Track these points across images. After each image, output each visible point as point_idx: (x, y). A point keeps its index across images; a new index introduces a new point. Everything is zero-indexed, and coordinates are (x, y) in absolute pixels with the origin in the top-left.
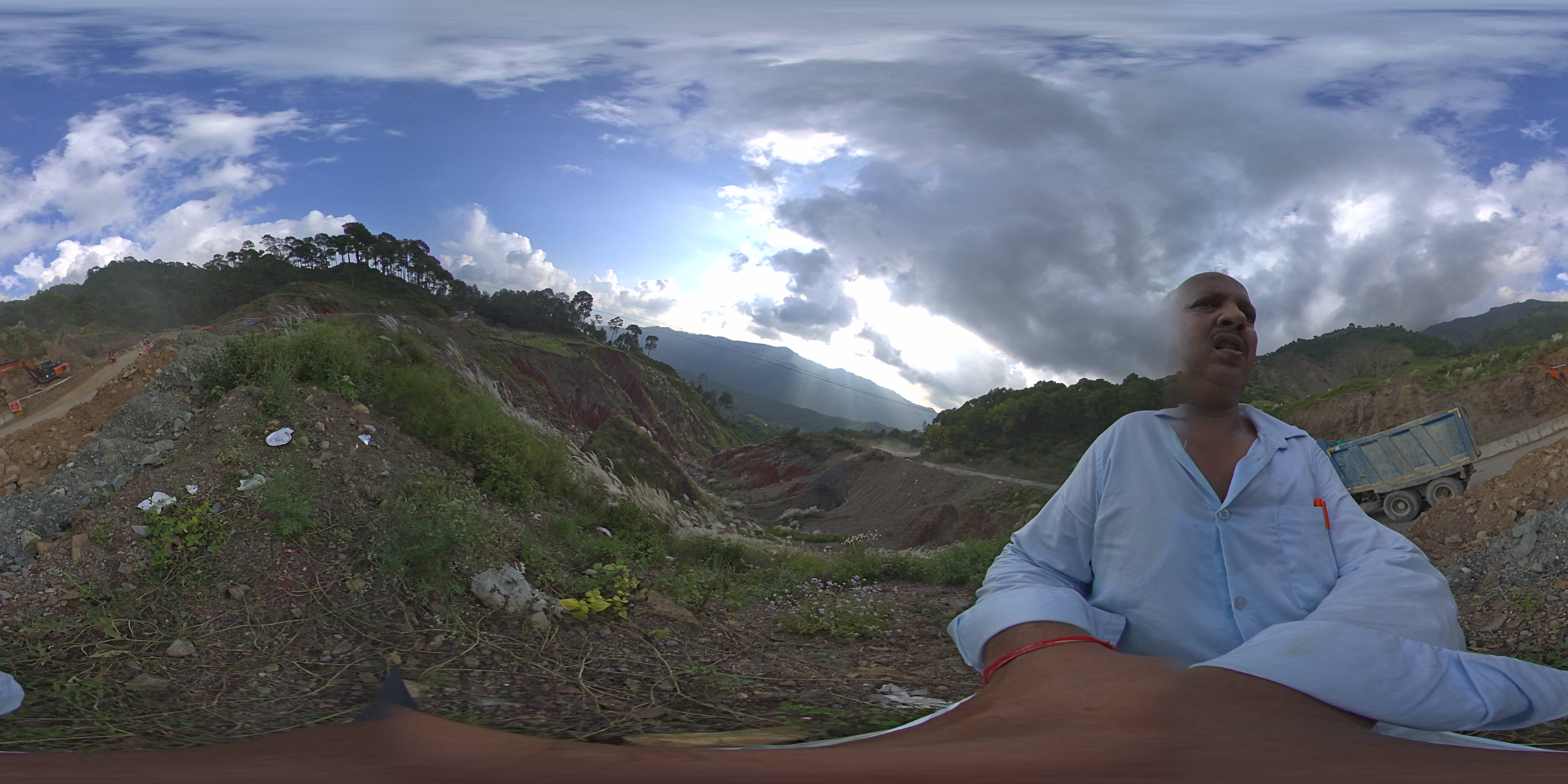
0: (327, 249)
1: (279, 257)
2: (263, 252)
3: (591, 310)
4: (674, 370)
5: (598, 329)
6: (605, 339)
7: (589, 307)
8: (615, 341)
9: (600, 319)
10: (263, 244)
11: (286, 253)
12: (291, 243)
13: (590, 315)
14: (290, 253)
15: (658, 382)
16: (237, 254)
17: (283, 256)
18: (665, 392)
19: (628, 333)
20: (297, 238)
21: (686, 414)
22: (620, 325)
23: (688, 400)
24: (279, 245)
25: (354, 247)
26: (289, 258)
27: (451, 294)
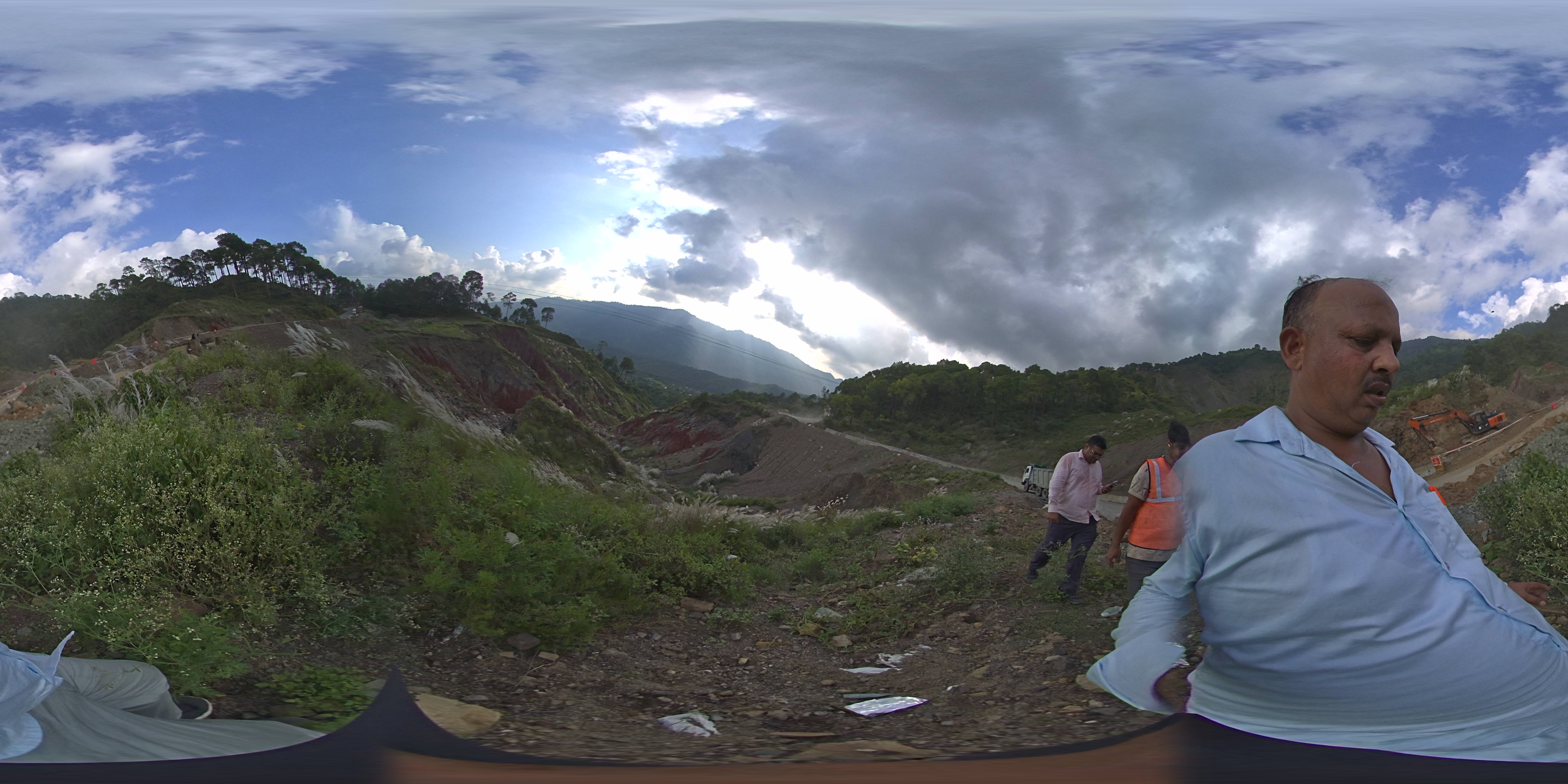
0: (204, 264)
1: (159, 279)
2: (144, 276)
3: (482, 288)
4: (573, 340)
5: (492, 307)
6: (500, 316)
7: (479, 286)
8: (511, 317)
9: (492, 297)
10: (142, 268)
11: (165, 275)
12: (169, 264)
13: (481, 294)
14: (170, 274)
15: (559, 353)
16: (119, 281)
17: (162, 277)
18: (567, 362)
19: (522, 307)
20: (174, 258)
21: (590, 383)
22: (514, 300)
23: (590, 369)
24: (157, 267)
25: (231, 258)
26: (168, 278)
27: (336, 292)
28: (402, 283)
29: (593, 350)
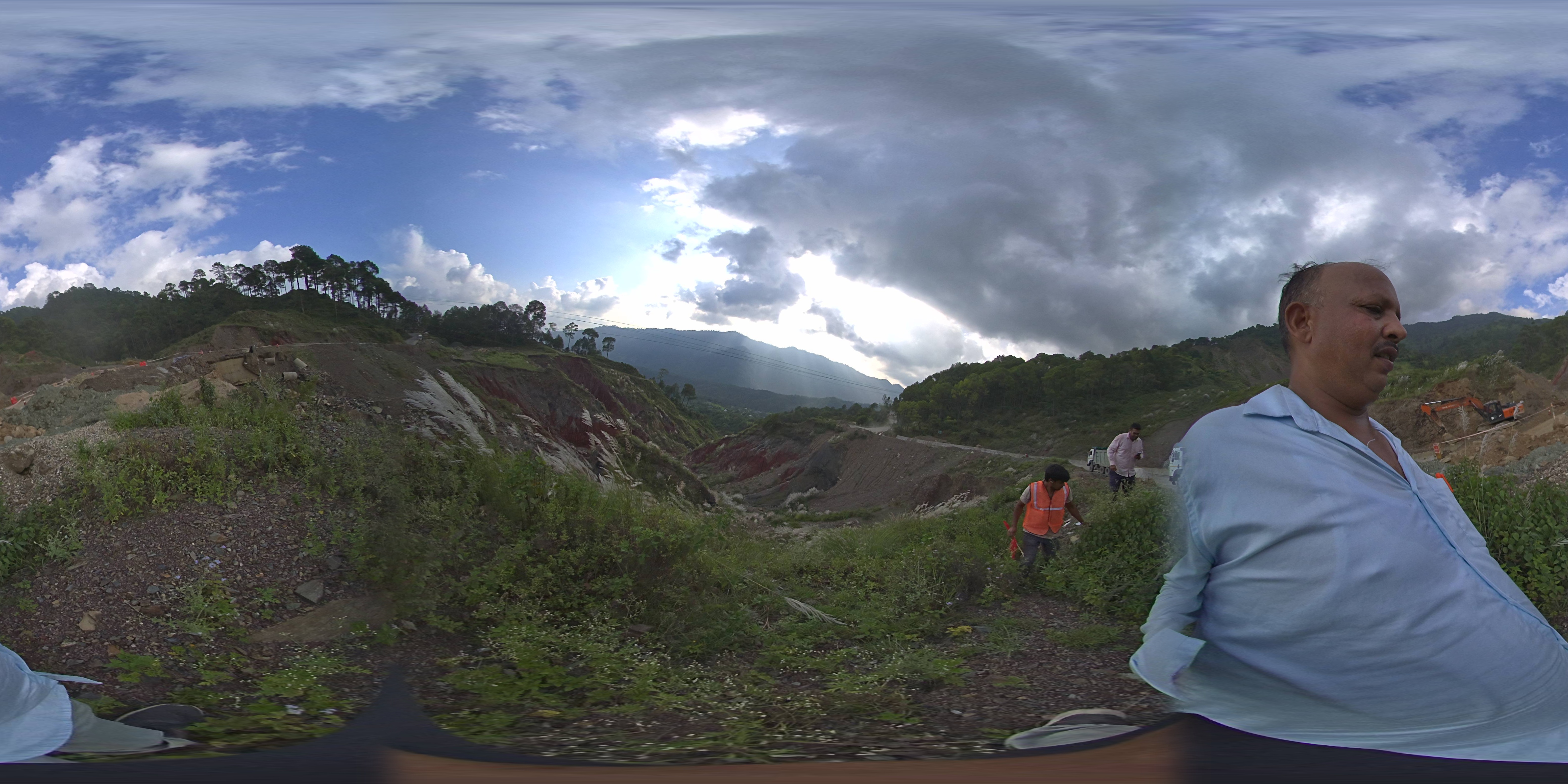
0: (276, 275)
1: (227, 285)
2: (214, 281)
3: (545, 318)
4: (635, 369)
5: (554, 337)
6: (562, 346)
7: (542, 316)
8: (573, 348)
9: (555, 327)
10: (213, 272)
11: (235, 282)
12: (241, 271)
13: (544, 324)
14: (240, 282)
15: (622, 383)
16: (189, 283)
17: (232, 285)
18: (631, 392)
19: (584, 338)
20: (246, 266)
21: (654, 411)
22: (576, 330)
23: (653, 397)
24: (229, 274)
25: (303, 272)
26: (238, 286)
27: (404, 316)
28: (467, 311)
29: (654, 378)
